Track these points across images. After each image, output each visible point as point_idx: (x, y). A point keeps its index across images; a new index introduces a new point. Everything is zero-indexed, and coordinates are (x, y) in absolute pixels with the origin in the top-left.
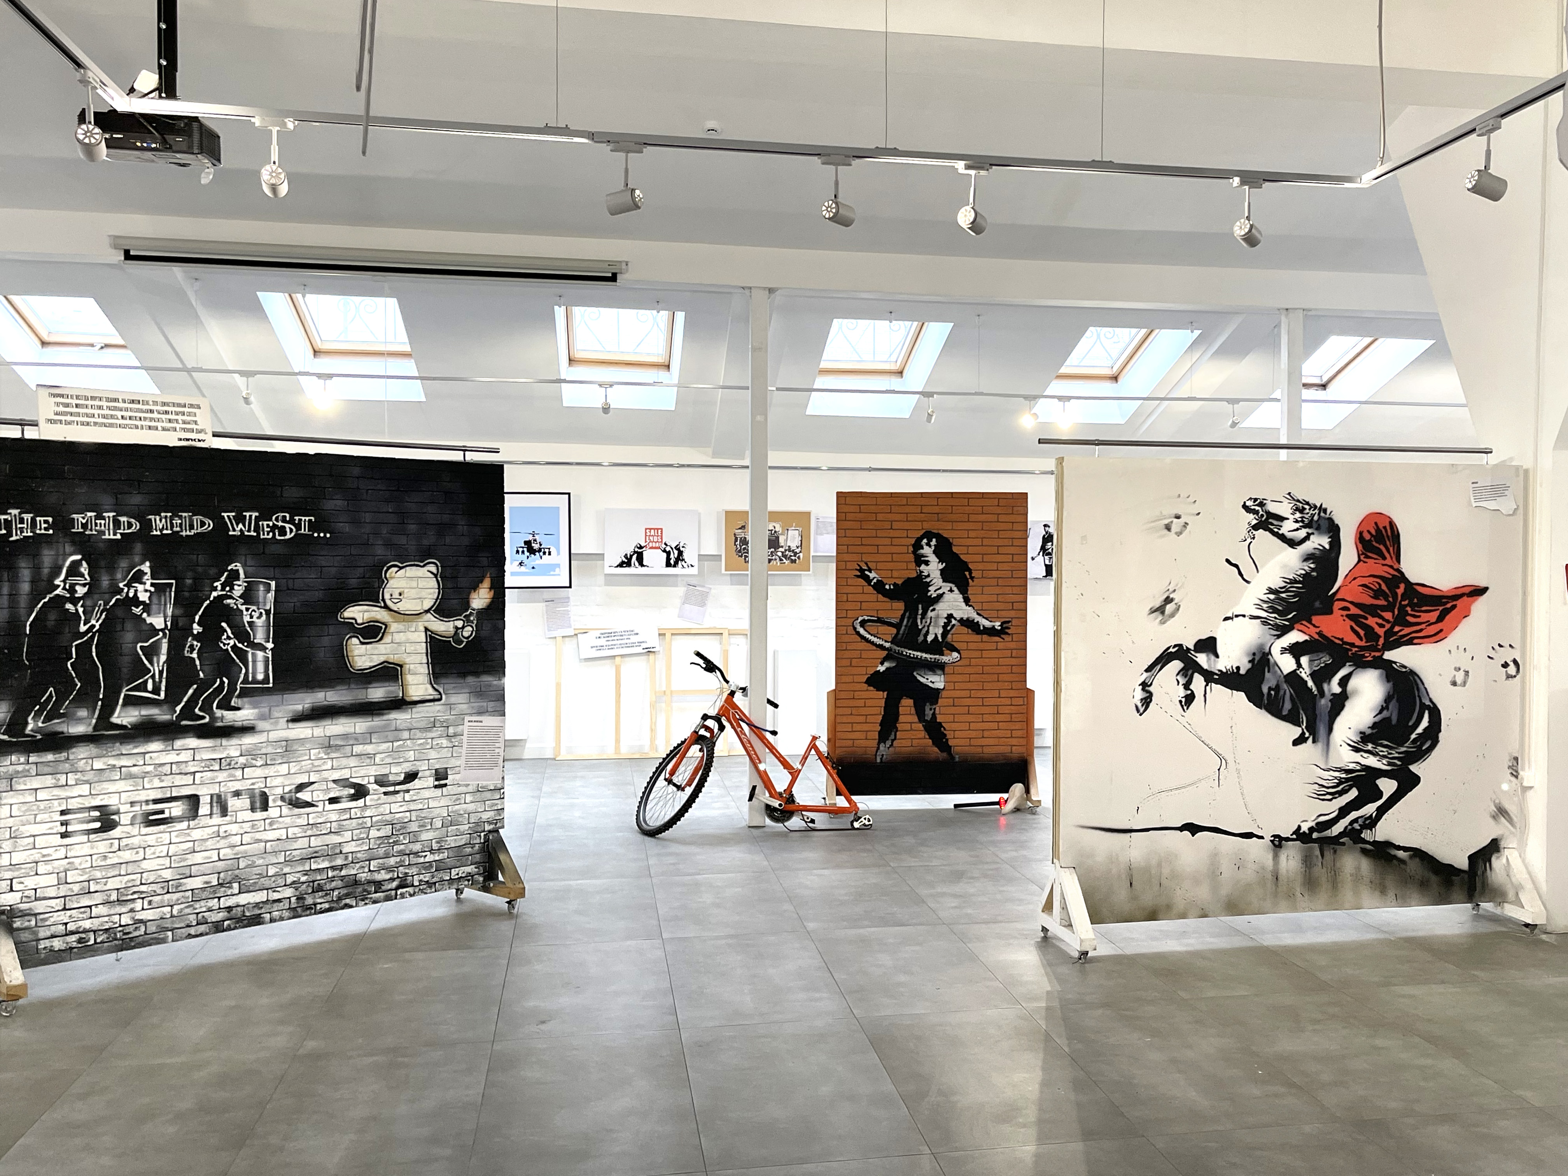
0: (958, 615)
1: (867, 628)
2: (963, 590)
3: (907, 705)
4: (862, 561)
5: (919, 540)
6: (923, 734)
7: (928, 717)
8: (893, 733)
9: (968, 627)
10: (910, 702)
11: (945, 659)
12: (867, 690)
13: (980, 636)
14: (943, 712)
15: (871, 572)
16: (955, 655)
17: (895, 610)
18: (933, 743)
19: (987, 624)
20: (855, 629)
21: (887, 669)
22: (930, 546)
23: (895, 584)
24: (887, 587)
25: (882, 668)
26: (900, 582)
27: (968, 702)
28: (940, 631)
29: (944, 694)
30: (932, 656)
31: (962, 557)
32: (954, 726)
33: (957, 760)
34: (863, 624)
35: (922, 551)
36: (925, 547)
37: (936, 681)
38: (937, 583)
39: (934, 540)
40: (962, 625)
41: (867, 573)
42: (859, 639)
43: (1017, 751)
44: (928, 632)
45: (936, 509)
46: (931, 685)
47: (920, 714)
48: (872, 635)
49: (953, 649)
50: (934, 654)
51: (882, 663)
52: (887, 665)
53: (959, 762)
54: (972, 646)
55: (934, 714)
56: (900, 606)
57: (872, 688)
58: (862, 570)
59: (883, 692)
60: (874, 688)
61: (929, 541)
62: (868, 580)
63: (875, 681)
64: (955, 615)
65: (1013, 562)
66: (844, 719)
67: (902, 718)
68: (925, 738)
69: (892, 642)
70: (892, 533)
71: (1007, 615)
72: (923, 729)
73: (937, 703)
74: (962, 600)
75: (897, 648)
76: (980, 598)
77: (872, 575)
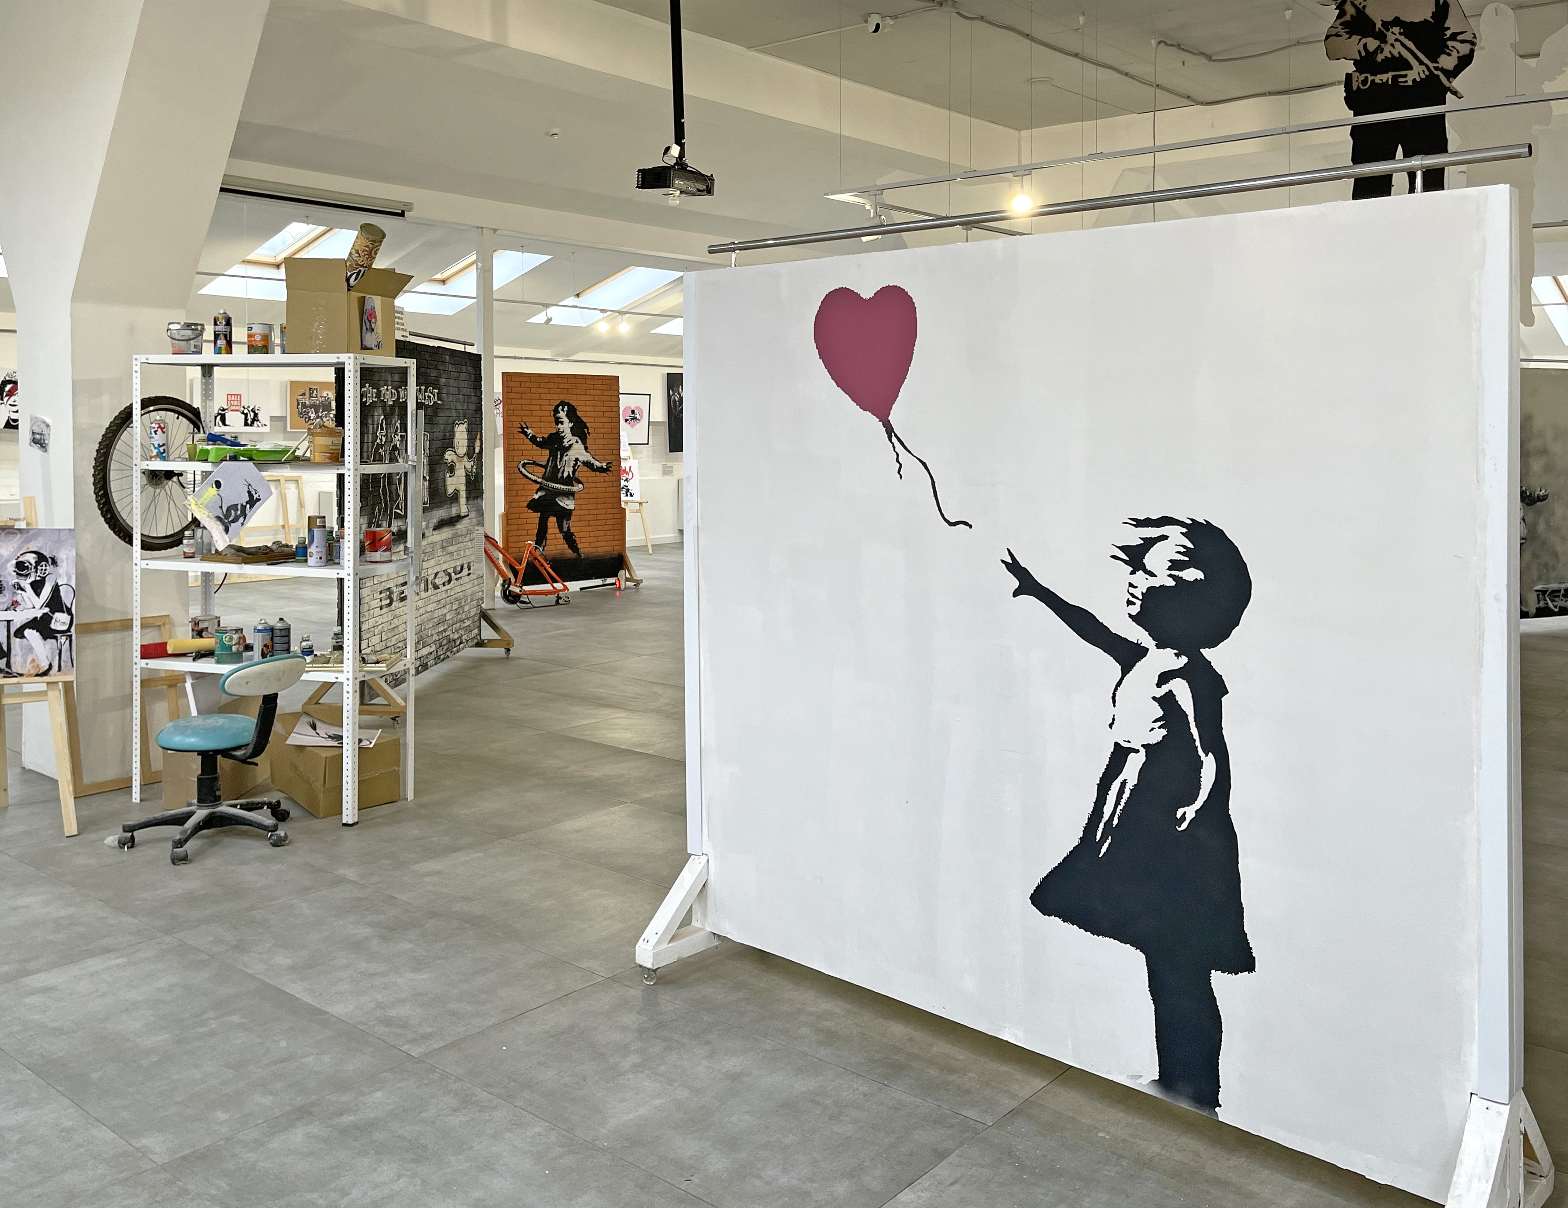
0: (581, 459)
1: (527, 469)
2: (584, 442)
3: (552, 521)
4: (522, 421)
5: (557, 407)
6: (562, 541)
7: (565, 529)
8: (544, 542)
9: (587, 467)
10: (555, 519)
11: (574, 489)
12: (528, 512)
13: (594, 473)
14: (573, 525)
15: (528, 429)
16: (580, 486)
17: (543, 456)
18: (569, 547)
19: (597, 464)
20: (519, 469)
21: (540, 497)
22: (564, 411)
23: (543, 438)
24: (538, 439)
25: (536, 497)
26: (546, 436)
27: (589, 518)
28: (571, 470)
29: (574, 513)
30: (567, 487)
31: (583, 419)
32: (581, 534)
33: (583, 557)
34: (524, 465)
35: (558, 415)
36: (561, 412)
37: (568, 504)
38: (569, 438)
39: (566, 407)
40: (584, 466)
41: (526, 429)
42: (522, 476)
43: (617, 550)
44: (564, 470)
45: (566, 386)
46: (566, 507)
47: (560, 527)
48: (530, 473)
49: (579, 482)
50: (569, 486)
51: (537, 493)
52: (539, 494)
53: (584, 559)
54: (590, 480)
55: (568, 527)
56: (547, 452)
57: (530, 511)
58: (522, 428)
59: (538, 512)
60: (532, 510)
61: (563, 408)
62: (525, 434)
63: (533, 505)
64: (579, 459)
65: (612, 422)
66: (514, 533)
67: (549, 531)
68: (564, 544)
69: (542, 478)
70: (541, 402)
71: (610, 458)
72: (562, 537)
73: (570, 519)
74: (583, 448)
75: (546, 482)
76: (594, 447)
77: (529, 431)
